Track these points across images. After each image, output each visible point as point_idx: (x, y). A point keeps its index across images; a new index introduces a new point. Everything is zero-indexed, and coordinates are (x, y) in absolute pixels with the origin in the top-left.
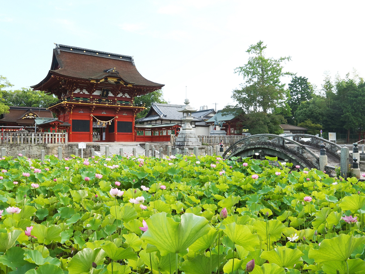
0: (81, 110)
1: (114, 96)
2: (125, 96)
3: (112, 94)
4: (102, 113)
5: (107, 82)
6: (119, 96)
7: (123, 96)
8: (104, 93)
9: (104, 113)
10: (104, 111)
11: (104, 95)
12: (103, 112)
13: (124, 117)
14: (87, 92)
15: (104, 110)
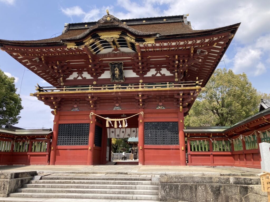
0: (75, 106)
1: (138, 76)
2: (160, 74)
3: (135, 74)
4: (114, 109)
5: (118, 52)
6: (149, 74)
7: (156, 74)
8: (116, 72)
9: (117, 109)
10: (117, 105)
11: (117, 76)
12: (115, 106)
13: (159, 112)
14: (90, 75)
15: (117, 103)
